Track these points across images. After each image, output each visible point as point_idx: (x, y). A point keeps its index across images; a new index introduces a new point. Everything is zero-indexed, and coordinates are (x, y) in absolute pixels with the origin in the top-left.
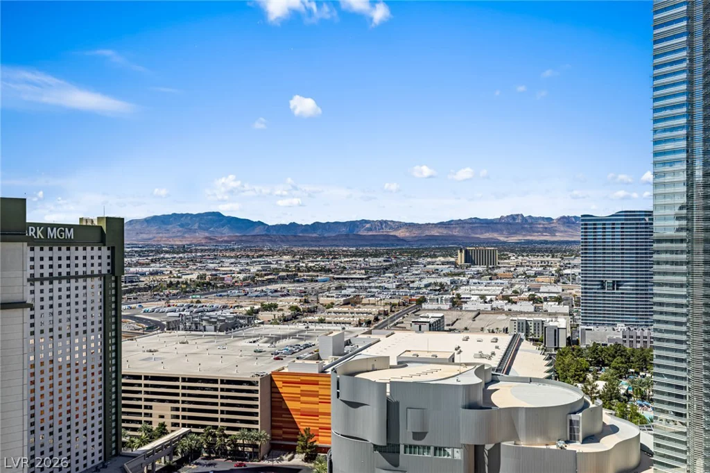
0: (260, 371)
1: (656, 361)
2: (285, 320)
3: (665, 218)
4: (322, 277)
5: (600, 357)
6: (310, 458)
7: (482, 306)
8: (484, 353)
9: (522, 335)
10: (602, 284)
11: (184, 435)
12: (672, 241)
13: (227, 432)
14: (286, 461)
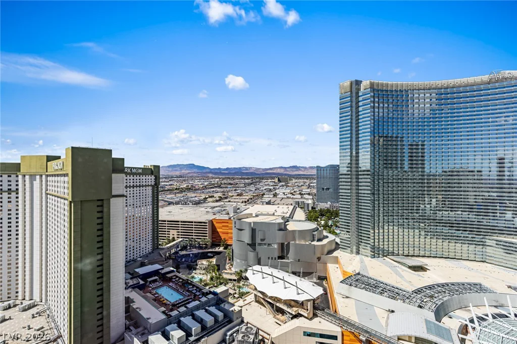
0: (208, 219)
1: (340, 214)
2: (217, 201)
3: (343, 167)
4: (230, 186)
5: (322, 213)
6: (225, 248)
7: (284, 196)
8: (284, 212)
9: (297, 206)
10: (323, 188)
11: (182, 241)
12: (345, 175)
13: (196, 240)
14: (217, 249)
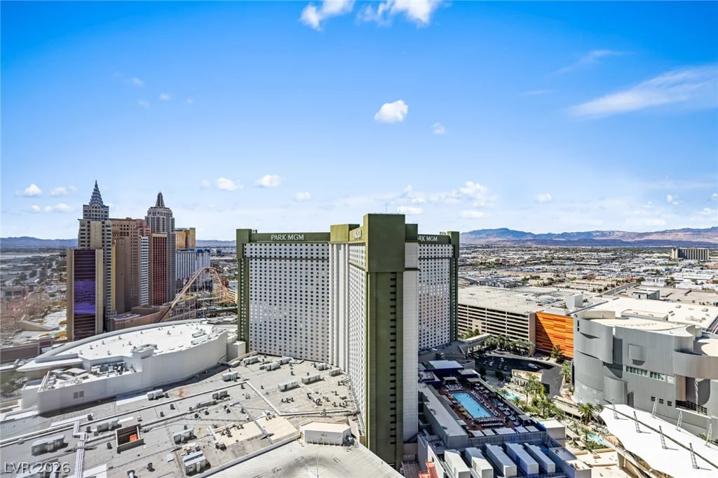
0: (529, 310)
2: (545, 285)
4: (569, 262)
6: (560, 361)
8: (696, 317)
13: (511, 339)
14: (544, 360)
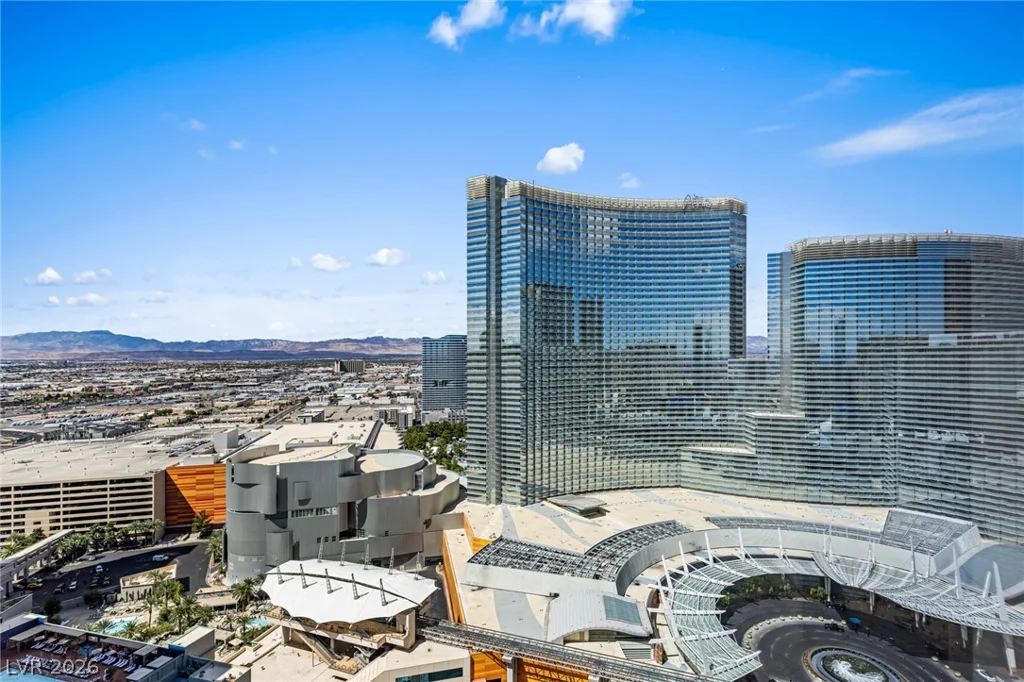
0: (154, 468)
1: (469, 431)
2: (180, 423)
3: (474, 340)
4: (219, 385)
5: (434, 431)
6: (203, 536)
7: (354, 402)
8: (355, 435)
9: (383, 420)
10: (436, 383)
12: (478, 354)
14: (181, 541)
